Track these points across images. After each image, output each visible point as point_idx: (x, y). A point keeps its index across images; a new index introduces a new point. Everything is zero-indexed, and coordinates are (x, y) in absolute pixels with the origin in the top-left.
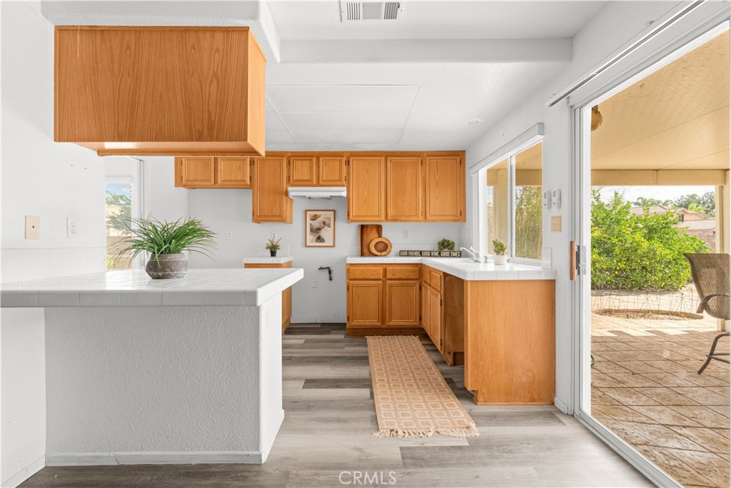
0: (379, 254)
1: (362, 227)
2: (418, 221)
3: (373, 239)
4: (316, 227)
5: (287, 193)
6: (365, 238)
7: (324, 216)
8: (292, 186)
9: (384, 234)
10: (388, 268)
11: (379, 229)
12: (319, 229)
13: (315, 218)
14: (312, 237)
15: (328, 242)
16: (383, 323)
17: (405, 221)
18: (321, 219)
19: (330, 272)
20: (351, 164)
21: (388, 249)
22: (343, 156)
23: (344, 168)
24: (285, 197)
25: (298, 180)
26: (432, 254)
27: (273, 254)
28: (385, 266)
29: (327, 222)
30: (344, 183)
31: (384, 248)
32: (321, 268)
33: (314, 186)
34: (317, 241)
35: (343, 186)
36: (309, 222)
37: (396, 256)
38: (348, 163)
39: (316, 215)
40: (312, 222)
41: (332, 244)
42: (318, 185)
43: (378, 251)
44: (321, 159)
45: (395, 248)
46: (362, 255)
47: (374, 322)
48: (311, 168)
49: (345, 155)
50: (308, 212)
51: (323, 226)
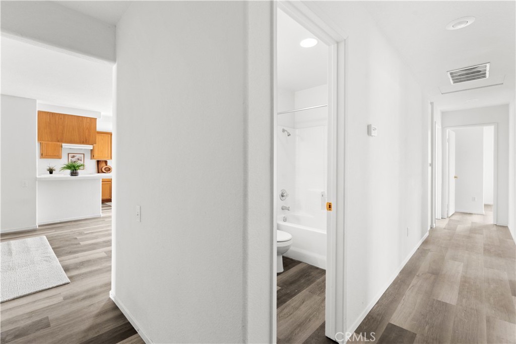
1: (98, 162)
3: (103, 166)
4: (74, 161)
5: (62, 147)
6: (99, 166)
7: (78, 156)
8: (64, 143)
9: (109, 164)
11: (106, 162)
13: (73, 157)
18: (76, 158)
24: (60, 148)
27: (51, 173)
29: (80, 159)
30: (91, 143)
31: (109, 170)
35: (91, 145)
36: (70, 158)
40: (72, 159)
43: (106, 171)
45: (113, 170)
46: (98, 172)
50: (69, 154)
51: (77, 160)
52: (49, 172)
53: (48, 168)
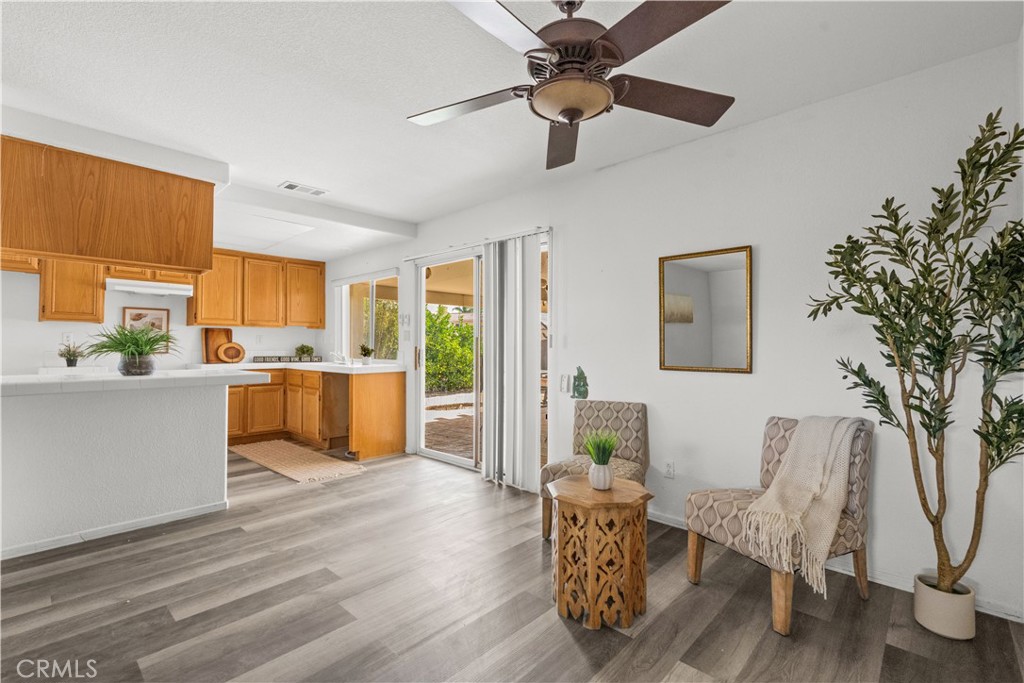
0: (230, 360)
1: (208, 331)
2: (277, 326)
3: (221, 344)
5: (104, 286)
6: (210, 343)
7: (150, 317)
8: (113, 277)
9: (235, 339)
11: (228, 333)
13: (138, 317)
16: (244, 432)
17: (264, 326)
18: (147, 320)
21: (241, 356)
24: (100, 291)
25: (121, 272)
26: (292, 359)
27: (71, 362)
29: (157, 323)
30: (191, 281)
31: (236, 354)
33: (147, 280)
35: (189, 284)
36: (128, 321)
37: (250, 362)
39: (140, 314)
40: (133, 322)
42: (154, 279)
43: (229, 358)
45: (249, 354)
46: (208, 361)
50: (127, 310)
51: (151, 327)
52: (64, 361)
53: (63, 348)
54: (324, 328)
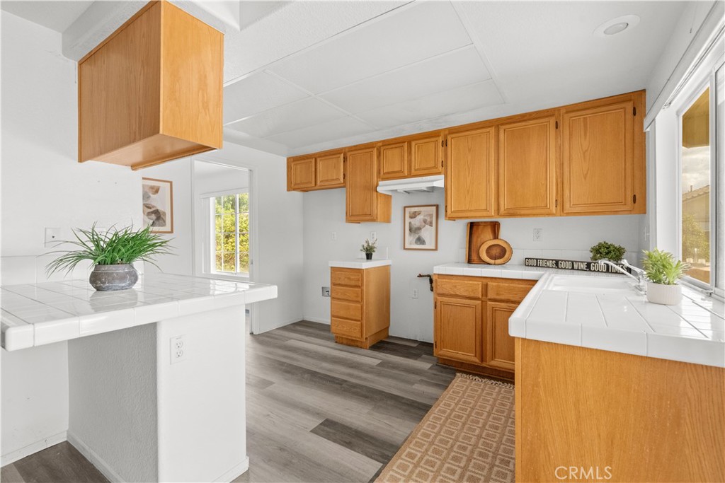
0: (492, 261)
1: (472, 225)
2: (549, 215)
3: (486, 240)
4: (415, 226)
5: (377, 190)
6: (474, 239)
7: (424, 213)
8: (382, 180)
9: (504, 234)
10: (491, 284)
11: (495, 227)
12: (419, 229)
14: (412, 238)
15: (430, 244)
16: (482, 360)
17: (528, 215)
18: (421, 217)
19: (431, 281)
20: (449, 143)
21: (506, 256)
22: (439, 136)
23: (440, 149)
24: (375, 194)
25: (388, 173)
26: (576, 266)
27: (369, 257)
28: (485, 281)
29: (429, 220)
30: (440, 168)
31: (500, 254)
32: (420, 276)
33: (406, 177)
34: (416, 243)
35: (439, 173)
36: (408, 220)
38: (445, 144)
39: (416, 212)
40: (411, 220)
41: (434, 248)
42: (410, 176)
43: (491, 258)
44: (413, 143)
45: (518, 255)
46: (470, 261)
47: (471, 357)
48: (402, 157)
49: (442, 134)
50: (406, 209)
51: (424, 224)
52: (363, 255)
54: (645, 213)
